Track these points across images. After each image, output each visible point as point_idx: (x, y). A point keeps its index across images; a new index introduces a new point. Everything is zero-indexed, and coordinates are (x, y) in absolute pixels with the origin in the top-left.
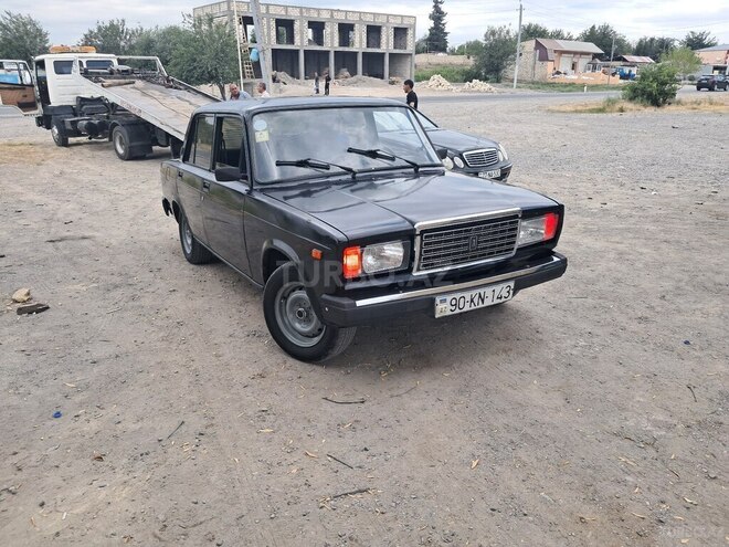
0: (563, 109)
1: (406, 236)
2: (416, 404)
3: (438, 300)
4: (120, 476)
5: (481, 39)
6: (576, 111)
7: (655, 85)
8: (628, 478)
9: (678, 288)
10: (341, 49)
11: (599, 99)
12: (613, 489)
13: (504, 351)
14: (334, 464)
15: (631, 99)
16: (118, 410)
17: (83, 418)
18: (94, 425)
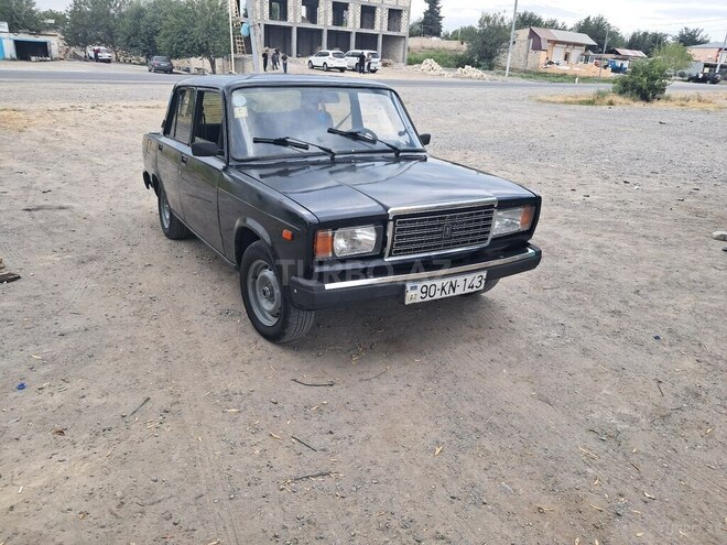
0: (553, 99)
1: (379, 221)
2: (385, 389)
3: (409, 286)
4: (80, 451)
5: (476, 25)
6: (566, 103)
7: (645, 80)
8: (589, 470)
9: (652, 283)
10: (335, 28)
11: (589, 91)
12: (573, 481)
13: (477, 339)
14: (298, 447)
15: (621, 93)
16: (83, 385)
17: (47, 391)
18: (58, 398)
